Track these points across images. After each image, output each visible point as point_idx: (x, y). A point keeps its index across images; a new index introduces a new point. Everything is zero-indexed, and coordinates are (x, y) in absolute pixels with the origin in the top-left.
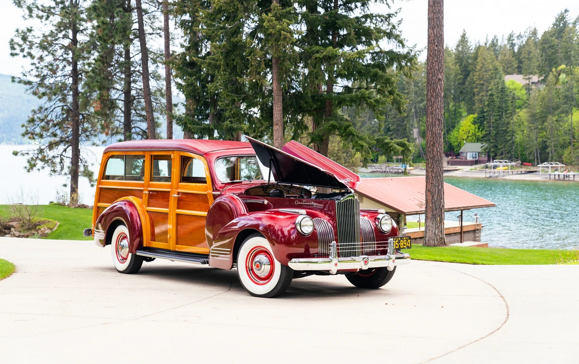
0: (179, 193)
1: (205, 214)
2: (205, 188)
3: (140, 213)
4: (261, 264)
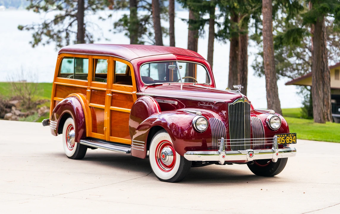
0: (113, 93)
1: (129, 110)
2: (131, 89)
3: (84, 107)
4: (166, 154)
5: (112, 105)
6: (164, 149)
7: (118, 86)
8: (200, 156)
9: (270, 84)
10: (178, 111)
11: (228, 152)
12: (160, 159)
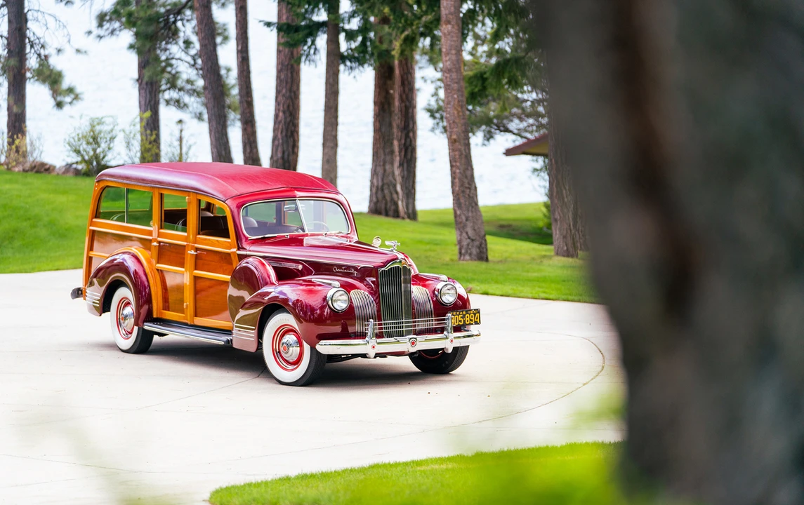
0: (197, 249)
1: (228, 278)
2: (229, 245)
3: (148, 271)
4: (289, 345)
5: (196, 269)
6: (285, 337)
7: (206, 239)
8: (339, 347)
9: (460, 179)
10: (304, 281)
11: (380, 340)
12: (279, 352)
